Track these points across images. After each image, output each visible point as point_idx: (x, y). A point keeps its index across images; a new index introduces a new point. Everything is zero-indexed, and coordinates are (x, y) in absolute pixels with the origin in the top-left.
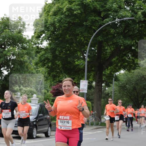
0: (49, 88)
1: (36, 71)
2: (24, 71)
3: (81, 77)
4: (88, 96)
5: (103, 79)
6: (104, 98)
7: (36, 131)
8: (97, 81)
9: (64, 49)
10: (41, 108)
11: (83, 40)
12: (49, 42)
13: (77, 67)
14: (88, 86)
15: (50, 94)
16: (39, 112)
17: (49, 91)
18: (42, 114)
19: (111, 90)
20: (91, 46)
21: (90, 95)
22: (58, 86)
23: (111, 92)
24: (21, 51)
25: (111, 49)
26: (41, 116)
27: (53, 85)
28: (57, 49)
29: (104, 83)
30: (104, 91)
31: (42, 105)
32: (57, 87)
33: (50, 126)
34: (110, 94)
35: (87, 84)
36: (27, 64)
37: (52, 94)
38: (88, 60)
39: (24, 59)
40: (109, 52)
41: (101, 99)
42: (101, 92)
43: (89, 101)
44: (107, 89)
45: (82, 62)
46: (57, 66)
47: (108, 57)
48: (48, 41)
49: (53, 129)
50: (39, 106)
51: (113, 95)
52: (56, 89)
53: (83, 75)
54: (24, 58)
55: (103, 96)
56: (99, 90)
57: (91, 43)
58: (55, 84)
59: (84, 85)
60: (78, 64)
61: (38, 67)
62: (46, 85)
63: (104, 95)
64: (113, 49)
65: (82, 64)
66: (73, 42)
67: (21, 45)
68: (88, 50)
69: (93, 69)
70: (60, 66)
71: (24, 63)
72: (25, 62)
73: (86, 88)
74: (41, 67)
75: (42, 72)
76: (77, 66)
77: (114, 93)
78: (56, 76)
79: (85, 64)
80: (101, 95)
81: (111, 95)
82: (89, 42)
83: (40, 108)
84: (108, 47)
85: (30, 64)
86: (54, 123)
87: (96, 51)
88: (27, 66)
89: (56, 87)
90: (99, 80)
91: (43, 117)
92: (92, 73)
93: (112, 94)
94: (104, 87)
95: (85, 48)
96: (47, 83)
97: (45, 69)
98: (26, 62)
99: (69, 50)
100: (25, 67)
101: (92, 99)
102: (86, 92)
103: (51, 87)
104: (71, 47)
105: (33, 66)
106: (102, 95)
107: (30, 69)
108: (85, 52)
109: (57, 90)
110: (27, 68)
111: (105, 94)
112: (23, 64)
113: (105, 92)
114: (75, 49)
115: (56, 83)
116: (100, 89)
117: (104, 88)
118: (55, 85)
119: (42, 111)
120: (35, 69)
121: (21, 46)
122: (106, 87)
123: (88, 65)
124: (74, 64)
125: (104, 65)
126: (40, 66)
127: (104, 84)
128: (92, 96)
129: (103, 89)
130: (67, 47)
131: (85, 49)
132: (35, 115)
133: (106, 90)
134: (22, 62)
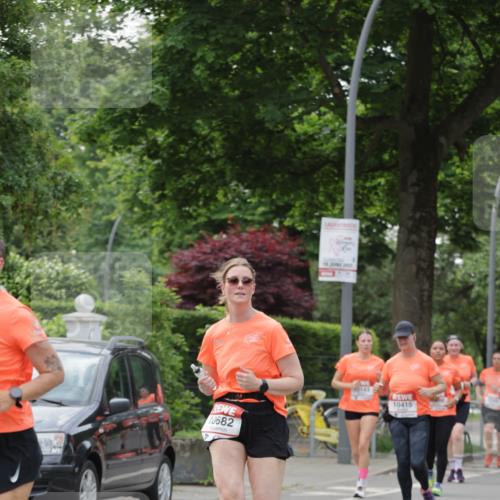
0: (159, 261)
1: (87, 171)
2: (27, 174)
3: (321, 198)
4: (360, 298)
5: (441, 212)
6: (444, 310)
7: (95, 485)
8: (410, 223)
9: (237, 57)
10: (121, 362)
11: (333, 4)
12: (152, 17)
13: (305, 149)
14: (361, 247)
15: (163, 293)
16: (112, 385)
17: (161, 275)
18: (126, 395)
19: (483, 268)
20: (375, 38)
21: (368, 297)
22: (207, 248)
23: (480, 280)
24: (8, 65)
25: (480, 53)
26: (122, 408)
27: (180, 246)
28: (199, 54)
29: (445, 232)
30: (444, 276)
31: (123, 349)
32: (203, 257)
33: (170, 456)
34: (477, 288)
35: (355, 236)
36: (43, 133)
37: (177, 292)
38: (361, 109)
39: (22, 112)
40: (472, 68)
41: (431, 316)
42: (431, 277)
43: (369, 326)
44: (458, 261)
45: (331, 122)
46: (200, 144)
47: (465, 96)
48: (147, 10)
49: (183, 475)
50: (110, 357)
51: (490, 291)
52: (194, 263)
53: (331, 187)
54: (22, 102)
55: (439, 296)
56: (419, 269)
57: (375, 23)
58: (187, 237)
59: (338, 242)
60: (311, 130)
61: (98, 151)
62: (143, 247)
63: (446, 295)
64: (488, 51)
65: (326, 131)
66: (282, 19)
67: (5, 35)
68: (358, 57)
69: (386, 157)
70: (217, 145)
71: (27, 133)
72: (29, 125)
73: (351, 256)
74: (115, 148)
75: (120, 177)
76: (305, 142)
77: (498, 283)
78: (197, 197)
79: (345, 129)
80: (430, 297)
81: (479, 296)
82: (365, 16)
83: (116, 365)
84: (466, 39)
85: (58, 134)
86: (187, 442)
87: (403, 63)
88: (39, 147)
89: (194, 258)
90: (418, 215)
91: (132, 411)
92: (381, 176)
93: (486, 286)
94: (442, 253)
95: (344, 47)
96: (145, 235)
97: (137, 160)
98: (35, 125)
99: (259, 60)
100: (28, 152)
101: (383, 315)
102: (351, 278)
103: (167, 255)
104: (269, 44)
105: (72, 147)
106: (435, 292)
107: (53, 164)
108: (346, 68)
109: (201, 269)
110: (40, 154)
111: (449, 289)
112: (17, 134)
113: (450, 276)
114: (294, 56)
115: (196, 236)
116: (424, 265)
117: (446, 256)
118: (192, 246)
119: (125, 378)
120: (82, 160)
121: (6, 39)
122: (457, 255)
123: (359, 139)
124: (288, 132)
125: (443, 140)
126: (111, 148)
127: (446, 237)
128: (383, 301)
129: (437, 265)
130: (251, 41)
131: (342, 51)
132: (89, 402)
133: (457, 266)
134: (13, 127)
